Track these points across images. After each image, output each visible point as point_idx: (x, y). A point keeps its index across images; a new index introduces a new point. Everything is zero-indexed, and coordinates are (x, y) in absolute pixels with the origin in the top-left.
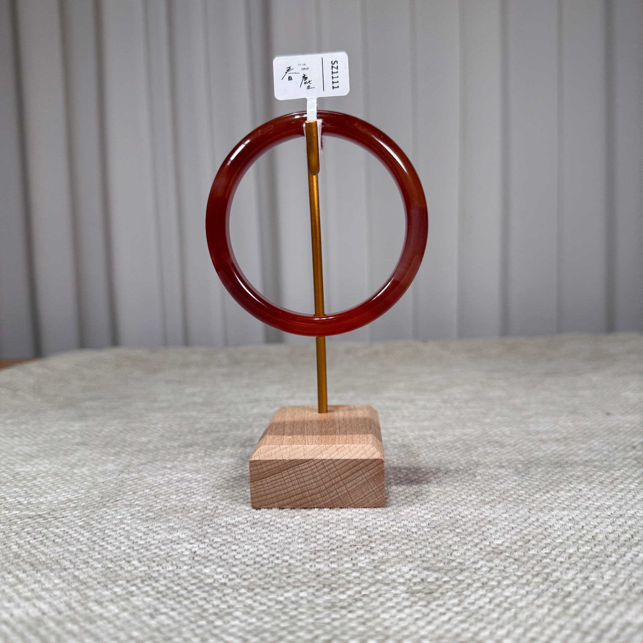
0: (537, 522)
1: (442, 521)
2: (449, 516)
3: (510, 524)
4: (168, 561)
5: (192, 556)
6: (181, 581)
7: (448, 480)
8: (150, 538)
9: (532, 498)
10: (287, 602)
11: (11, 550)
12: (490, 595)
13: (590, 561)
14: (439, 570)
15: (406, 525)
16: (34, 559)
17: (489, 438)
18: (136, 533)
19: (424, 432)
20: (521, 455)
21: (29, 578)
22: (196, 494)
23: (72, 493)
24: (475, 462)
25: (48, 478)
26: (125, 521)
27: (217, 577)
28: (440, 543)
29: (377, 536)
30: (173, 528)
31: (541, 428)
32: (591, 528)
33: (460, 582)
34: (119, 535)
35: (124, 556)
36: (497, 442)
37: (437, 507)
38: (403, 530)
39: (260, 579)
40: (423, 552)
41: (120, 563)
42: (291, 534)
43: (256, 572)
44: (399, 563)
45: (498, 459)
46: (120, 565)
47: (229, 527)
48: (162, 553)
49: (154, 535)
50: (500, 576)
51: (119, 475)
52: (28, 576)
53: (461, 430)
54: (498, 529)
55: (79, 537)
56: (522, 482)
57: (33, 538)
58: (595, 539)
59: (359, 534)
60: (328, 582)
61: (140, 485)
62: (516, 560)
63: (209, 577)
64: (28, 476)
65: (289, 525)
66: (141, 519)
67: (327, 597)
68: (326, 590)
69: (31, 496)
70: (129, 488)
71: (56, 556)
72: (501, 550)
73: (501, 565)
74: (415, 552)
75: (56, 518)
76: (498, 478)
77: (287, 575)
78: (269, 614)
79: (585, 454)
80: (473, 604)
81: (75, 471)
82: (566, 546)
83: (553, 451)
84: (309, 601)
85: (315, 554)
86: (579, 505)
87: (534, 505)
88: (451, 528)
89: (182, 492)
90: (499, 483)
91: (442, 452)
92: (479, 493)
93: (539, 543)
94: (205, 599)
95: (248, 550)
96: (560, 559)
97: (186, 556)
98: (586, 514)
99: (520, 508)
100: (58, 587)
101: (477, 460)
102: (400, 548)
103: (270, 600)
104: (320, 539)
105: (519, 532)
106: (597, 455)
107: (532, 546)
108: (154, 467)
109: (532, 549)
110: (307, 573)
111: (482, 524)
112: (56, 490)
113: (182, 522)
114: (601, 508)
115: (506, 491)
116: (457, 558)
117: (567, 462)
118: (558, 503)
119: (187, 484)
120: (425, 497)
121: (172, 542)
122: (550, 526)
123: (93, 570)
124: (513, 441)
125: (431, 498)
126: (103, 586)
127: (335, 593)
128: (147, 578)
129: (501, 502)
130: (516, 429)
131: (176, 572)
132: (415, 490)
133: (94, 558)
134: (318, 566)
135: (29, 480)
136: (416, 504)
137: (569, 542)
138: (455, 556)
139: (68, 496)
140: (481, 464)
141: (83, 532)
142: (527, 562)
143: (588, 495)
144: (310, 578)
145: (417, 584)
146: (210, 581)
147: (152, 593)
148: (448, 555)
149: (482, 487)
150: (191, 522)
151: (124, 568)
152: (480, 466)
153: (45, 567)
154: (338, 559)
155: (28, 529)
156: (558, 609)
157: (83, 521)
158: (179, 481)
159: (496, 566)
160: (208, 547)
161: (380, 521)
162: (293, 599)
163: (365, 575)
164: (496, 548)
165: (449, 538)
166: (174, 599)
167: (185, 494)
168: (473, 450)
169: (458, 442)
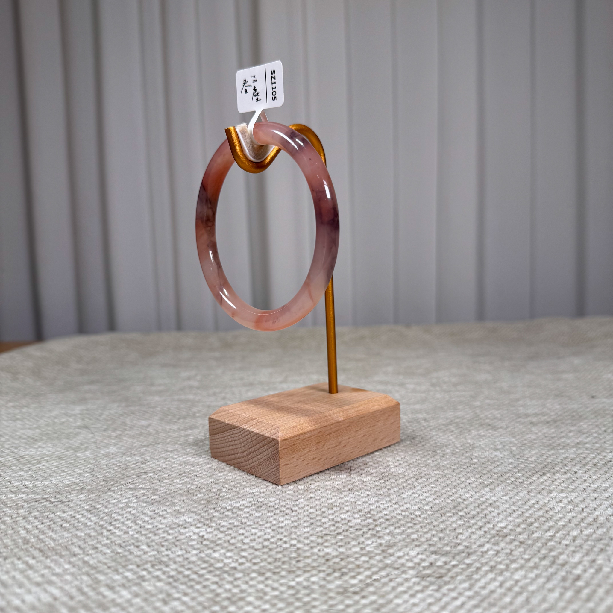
0: (537, 505)
1: (444, 504)
2: (451, 499)
3: (511, 507)
4: (176, 546)
5: (201, 540)
6: (191, 566)
7: (445, 463)
8: (157, 522)
9: (529, 480)
10: (298, 587)
11: (20, 535)
12: (500, 579)
13: (594, 543)
14: (447, 553)
15: (409, 508)
16: (43, 544)
17: (480, 421)
18: (143, 516)
19: (417, 415)
20: (514, 437)
21: (39, 564)
22: (199, 477)
23: (77, 477)
24: (470, 445)
25: (52, 462)
26: (131, 505)
27: (226, 561)
28: (445, 526)
29: (381, 520)
30: (179, 512)
31: (530, 411)
32: (591, 510)
33: (469, 565)
34: (126, 519)
35: (133, 541)
36: (489, 425)
37: (438, 490)
38: (407, 513)
39: (270, 563)
40: (429, 536)
41: (129, 548)
42: (297, 518)
43: (265, 556)
44: (406, 546)
45: (493, 442)
46: (129, 550)
47: (234, 510)
48: (170, 537)
49: (161, 519)
50: (508, 559)
51: (122, 457)
52: (37, 562)
53: (452, 413)
54: (500, 512)
55: (86, 521)
56: (518, 464)
57: (40, 523)
58: (596, 521)
59: (363, 518)
60: (337, 567)
61: (144, 469)
62: (521, 543)
63: (218, 561)
64: (33, 459)
65: (293, 509)
66: (146, 502)
67: (338, 582)
68: (337, 574)
69: (37, 479)
70: (133, 471)
71: (65, 542)
72: (504, 533)
73: (507, 548)
74: (421, 535)
75: (62, 502)
76: (494, 462)
77: (297, 559)
78: (282, 600)
79: (576, 436)
80: (484, 588)
81: (78, 455)
82: (570, 529)
83: (545, 433)
84: (321, 587)
85: (322, 538)
86: (576, 488)
87: (532, 487)
88: (453, 511)
89: (185, 476)
90: (496, 465)
91: (436, 435)
92: (477, 476)
93: (542, 526)
94: (216, 583)
95: (255, 534)
96: (565, 542)
97: (194, 540)
98: (585, 496)
99: (519, 490)
100: (68, 572)
101: (472, 443)
102: (407, 532)
103: (282, 585)
104: (325, 523)
105: (521, 515)
106: (587, 437)
107: (535, 529)
108: (156, 450)
109: (536, 532)
110: (316, 557)
111: (483, 507)
112: (60, 474)
113: (188, 506)
114: (599, 490)
115: (504, 473)
116: (463, 542)
117: (559, 445)
118: (555, 485)
119: (189, 467)
120: (425, 480)
121: (179, 526)
122: (551, 509)
123: (102, 555)
124: (504, 424)
125: (431, 481)
126: (113, 571)
127: (346, 578)
128: (158, 562)
129: (500, 484)
130: (506, 412)
131: (186, 556)
132: (414, 473)
133: (103, 543)
134: (327, 550)
135: (33, 464)
136: (417, 487)
137: (571, 525)
138: (461, 540)
139: (73, 479)
140: (477, 447)
141: (89, 516)
142: (533, 545)
143: (584, 477)
144: (319, 563)
145: (426, 568)
146: (220, 565)
147: (163, 577)
148: (454, 538)
149: (480, 470)
150: (196, 505)
151: (133, 553)
152: (476, 449)
153: (54, 553)
154: (346, 543)
155: (36, 513)
156: (569, 594)
157: (88, 505)
158: (181, 465)
159: (502, 549)
160: (215, 531)
161: (383, 504)
162: (305, 584)
163: (375, 560)
164: (500, 531)
165: (454, 521)
166: (185, 583)
167: (188, 477)
168: (467, 433)
169: (451, 425)
